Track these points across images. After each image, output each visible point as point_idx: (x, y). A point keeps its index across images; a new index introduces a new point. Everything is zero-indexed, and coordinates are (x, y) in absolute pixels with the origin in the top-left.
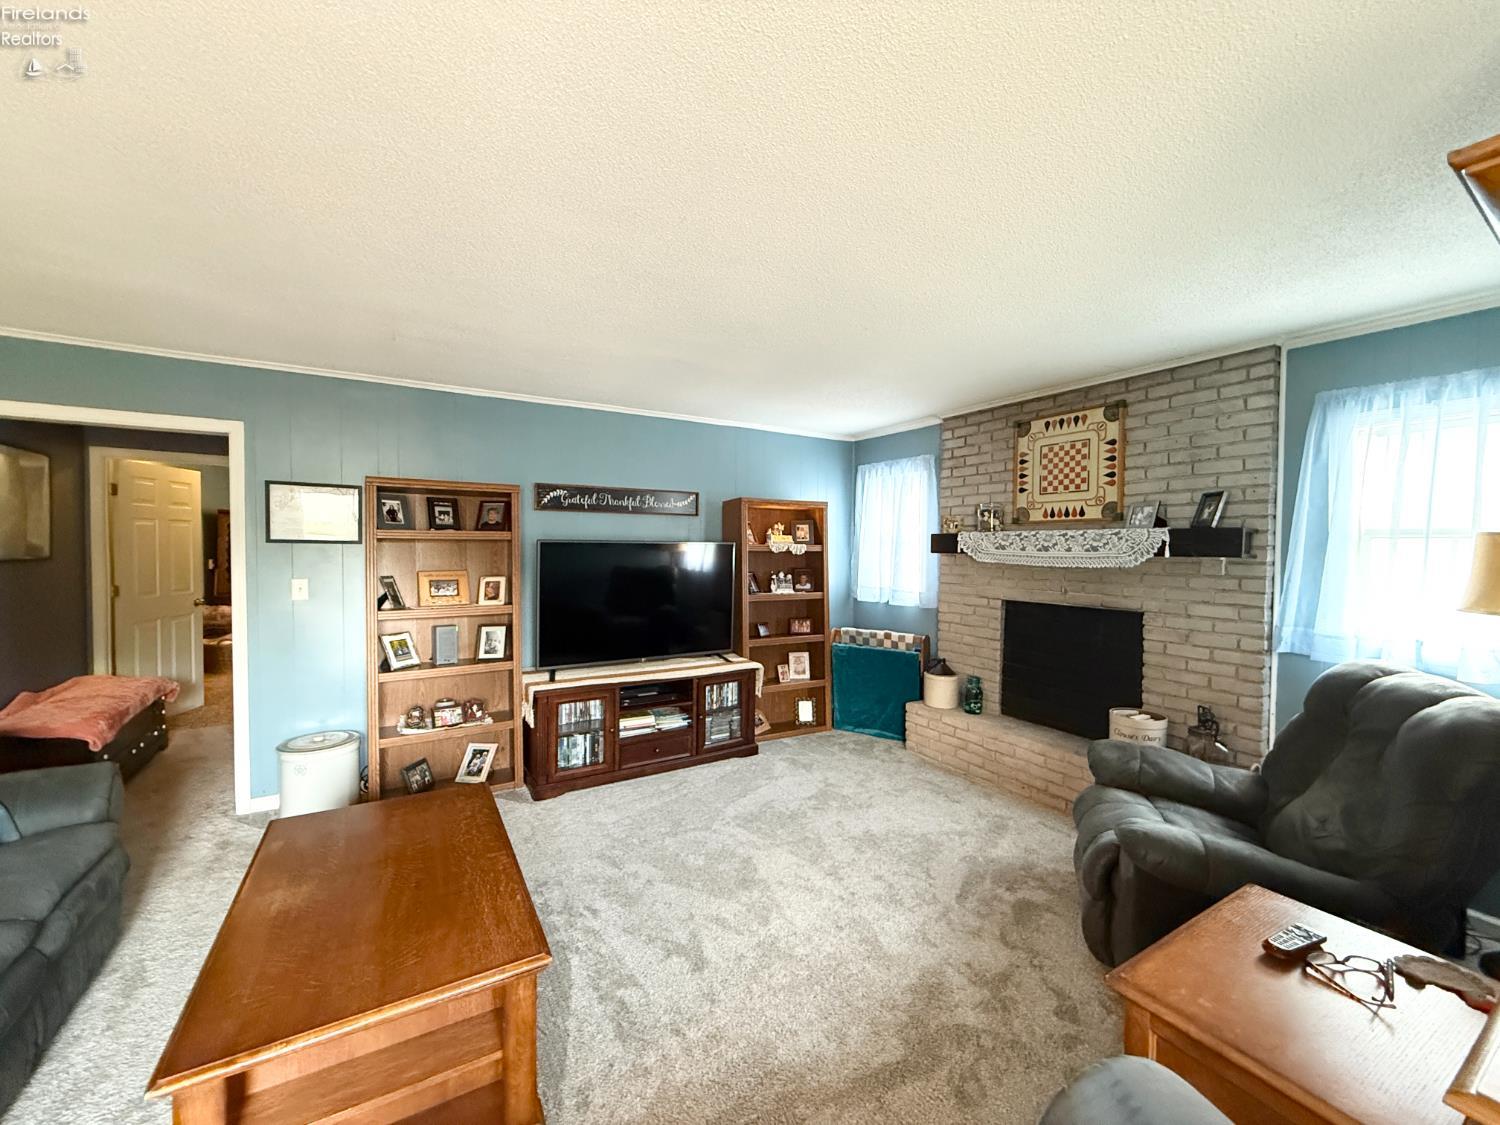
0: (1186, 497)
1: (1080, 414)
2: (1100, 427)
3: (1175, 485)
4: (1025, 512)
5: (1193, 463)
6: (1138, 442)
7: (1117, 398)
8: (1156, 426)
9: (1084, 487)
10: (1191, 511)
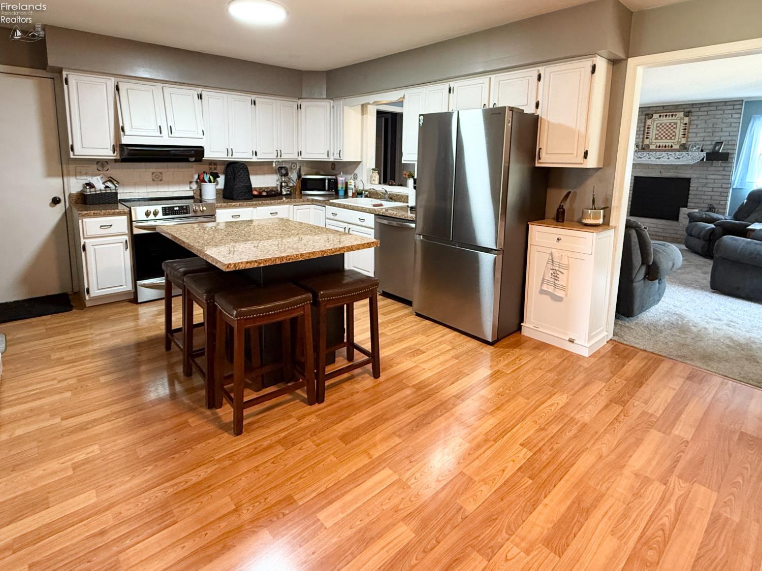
0: (710, 143)
1: (674, 114)
2: (681, 119)
3: (706, 139)
4: (648, 146)
5: (713, 132)
6: (694, 124)
7: (688, 110)
8: (701, 120)
9: (673, 138)
10: (711, 147)
